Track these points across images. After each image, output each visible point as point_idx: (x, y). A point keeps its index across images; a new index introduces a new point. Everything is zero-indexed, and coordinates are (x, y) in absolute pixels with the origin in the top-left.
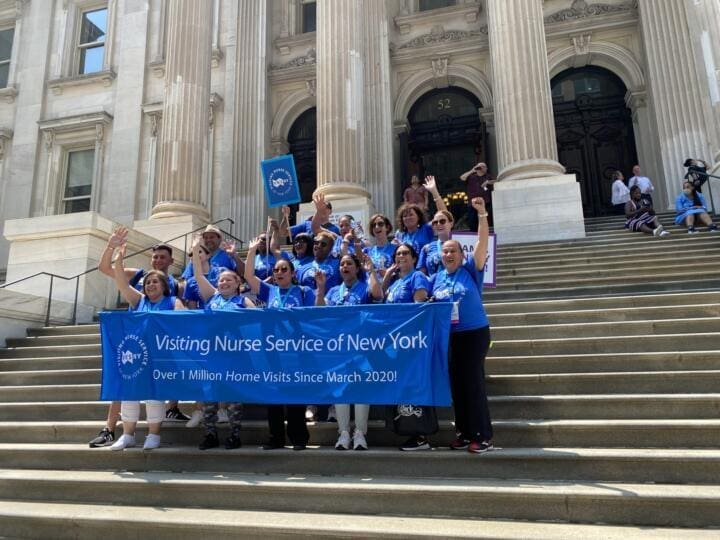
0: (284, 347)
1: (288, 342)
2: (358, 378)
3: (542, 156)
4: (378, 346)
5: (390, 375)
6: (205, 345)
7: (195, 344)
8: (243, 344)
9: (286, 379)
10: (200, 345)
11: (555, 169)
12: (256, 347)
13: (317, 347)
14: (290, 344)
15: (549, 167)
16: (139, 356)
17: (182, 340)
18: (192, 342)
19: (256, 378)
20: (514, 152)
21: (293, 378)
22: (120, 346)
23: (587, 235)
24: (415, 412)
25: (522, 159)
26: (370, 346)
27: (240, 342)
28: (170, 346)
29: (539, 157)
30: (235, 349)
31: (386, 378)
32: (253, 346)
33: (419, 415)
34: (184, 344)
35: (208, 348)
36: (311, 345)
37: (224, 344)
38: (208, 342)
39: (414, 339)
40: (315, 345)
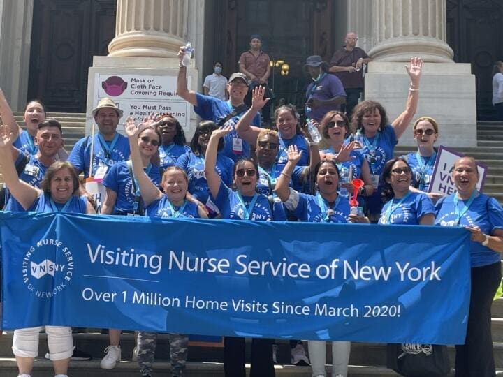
0: (259, 271)
1: (264, 264)
2: (355, 312)
3: (430, 33)
4: (381, 277)
5: (393, 309)
6: (155, 262)
7: (142, 260)
8: (206, 263)
9: (261, 308)
10: (148, 260)
11: (444, 52)
12: (223, 268)
13: (303, 273)
14: (268, 267)
15: (437, 50)
16: (62, 267)
17: (124, 254)
18: (138, 257)
19: (223, 305)
20: (395, 23)
21: (270, 308)
22: (29, 254)
23: (479, 145)
24: (423, 350)
25: (405, 34)
26: (372, 275)
27: (203, 261)
28: (106, 259)
29: (426, 34)
30: (196, 269)
31: (387, 313)
32: (219, 266)
33: (427, 353)
34: (128, 259)
35: (160, 266)
36: (294, 270)
37: (181, 261)
38: (160, 258)
39: (425, 270)
40: (300, 270)
